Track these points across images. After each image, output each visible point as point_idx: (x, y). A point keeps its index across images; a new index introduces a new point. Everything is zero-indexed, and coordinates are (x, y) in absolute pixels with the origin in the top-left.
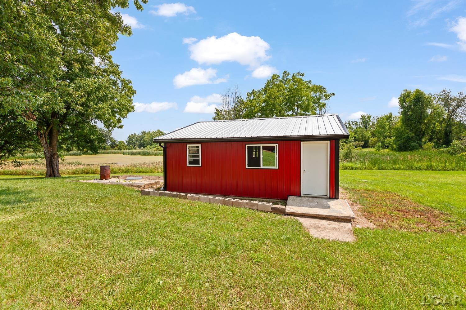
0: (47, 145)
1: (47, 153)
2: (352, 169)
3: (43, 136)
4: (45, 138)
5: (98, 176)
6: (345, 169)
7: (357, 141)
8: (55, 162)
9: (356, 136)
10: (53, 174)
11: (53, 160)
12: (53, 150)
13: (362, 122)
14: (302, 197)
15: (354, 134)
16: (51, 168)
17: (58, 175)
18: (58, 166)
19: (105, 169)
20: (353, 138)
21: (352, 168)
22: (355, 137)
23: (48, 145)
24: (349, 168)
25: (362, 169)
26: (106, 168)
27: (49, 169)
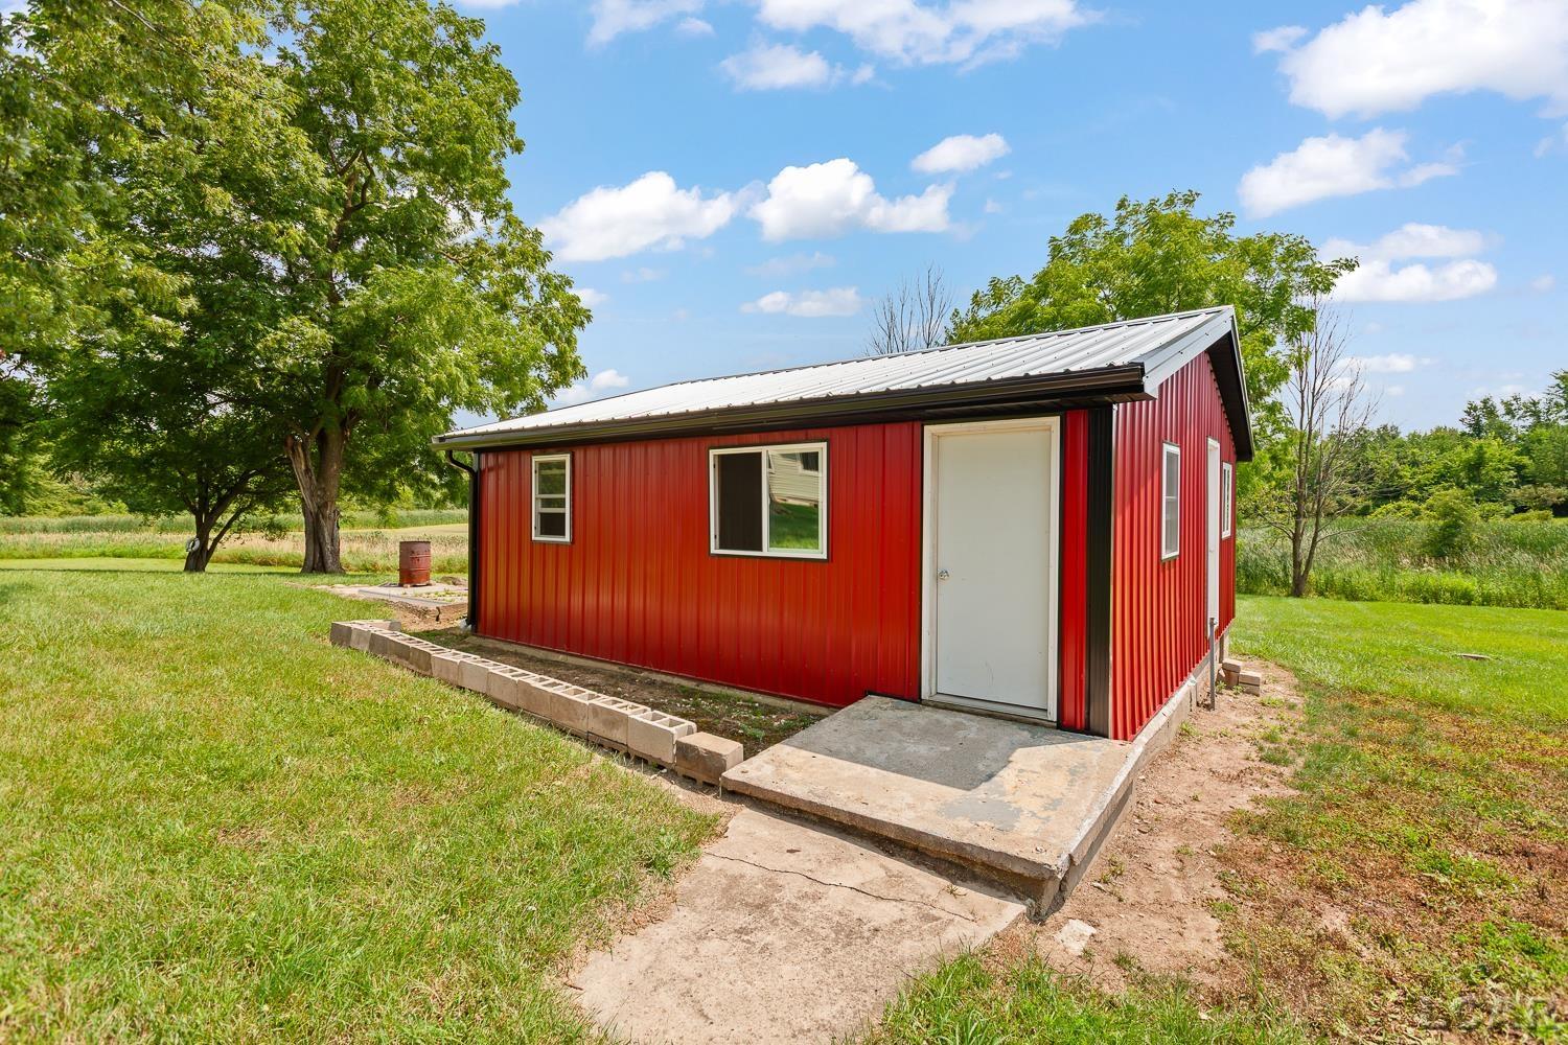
0: (310, 478)
1: (308, 501)
2: (1469, 604)
3: (300, 450)
4: (305, 455)
5: (396, 577)
6: (1426, 601)
7: (1529, 482)
8: (325, 529)
9: (1525, 460)
10: (320, 564)
11: (322, 521)
12: (324, 490)
13: (1563, 402)
14: (926, 704)
15: (1518, 454)
16: (318, 547)
17: (334, 568)
18: (334, 540)
19: (413, 552)
20: (1508, 470)
21: (1466, 598)
22: (1519, 468)
23: (313, 477)
24: (1448, 594)
25: (1521, 606)
26: (417, 548)
27: (311, 548)
